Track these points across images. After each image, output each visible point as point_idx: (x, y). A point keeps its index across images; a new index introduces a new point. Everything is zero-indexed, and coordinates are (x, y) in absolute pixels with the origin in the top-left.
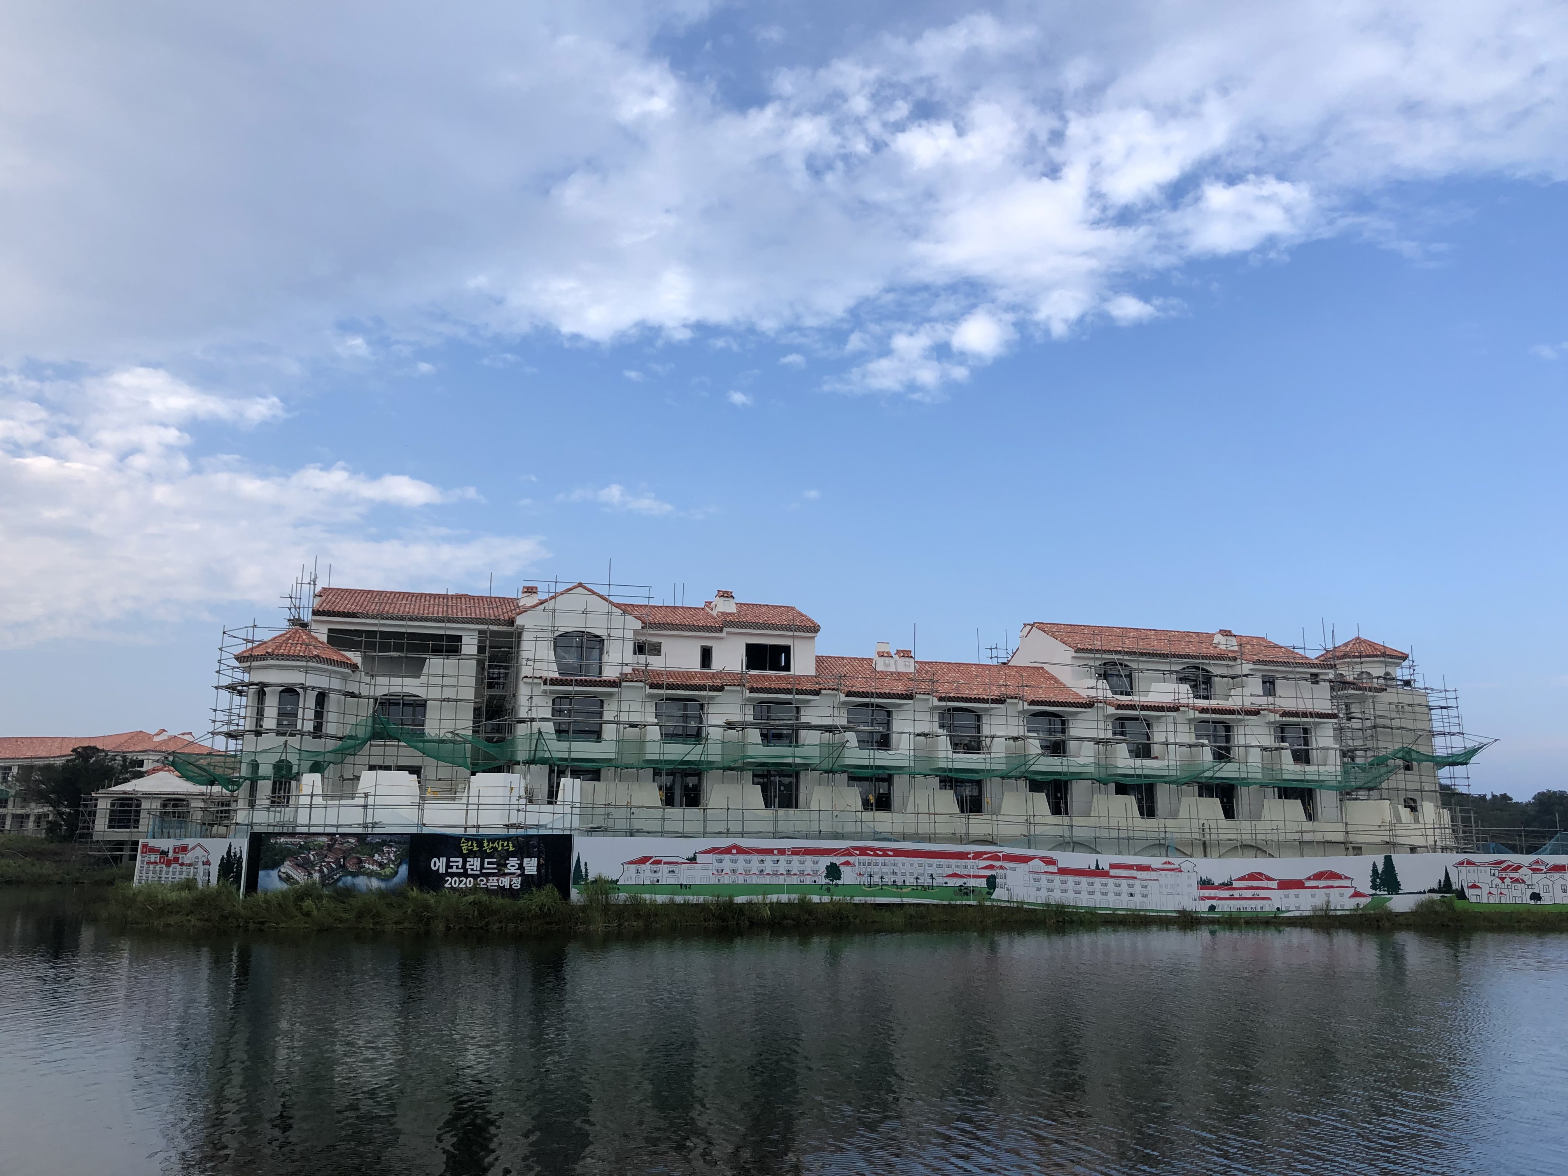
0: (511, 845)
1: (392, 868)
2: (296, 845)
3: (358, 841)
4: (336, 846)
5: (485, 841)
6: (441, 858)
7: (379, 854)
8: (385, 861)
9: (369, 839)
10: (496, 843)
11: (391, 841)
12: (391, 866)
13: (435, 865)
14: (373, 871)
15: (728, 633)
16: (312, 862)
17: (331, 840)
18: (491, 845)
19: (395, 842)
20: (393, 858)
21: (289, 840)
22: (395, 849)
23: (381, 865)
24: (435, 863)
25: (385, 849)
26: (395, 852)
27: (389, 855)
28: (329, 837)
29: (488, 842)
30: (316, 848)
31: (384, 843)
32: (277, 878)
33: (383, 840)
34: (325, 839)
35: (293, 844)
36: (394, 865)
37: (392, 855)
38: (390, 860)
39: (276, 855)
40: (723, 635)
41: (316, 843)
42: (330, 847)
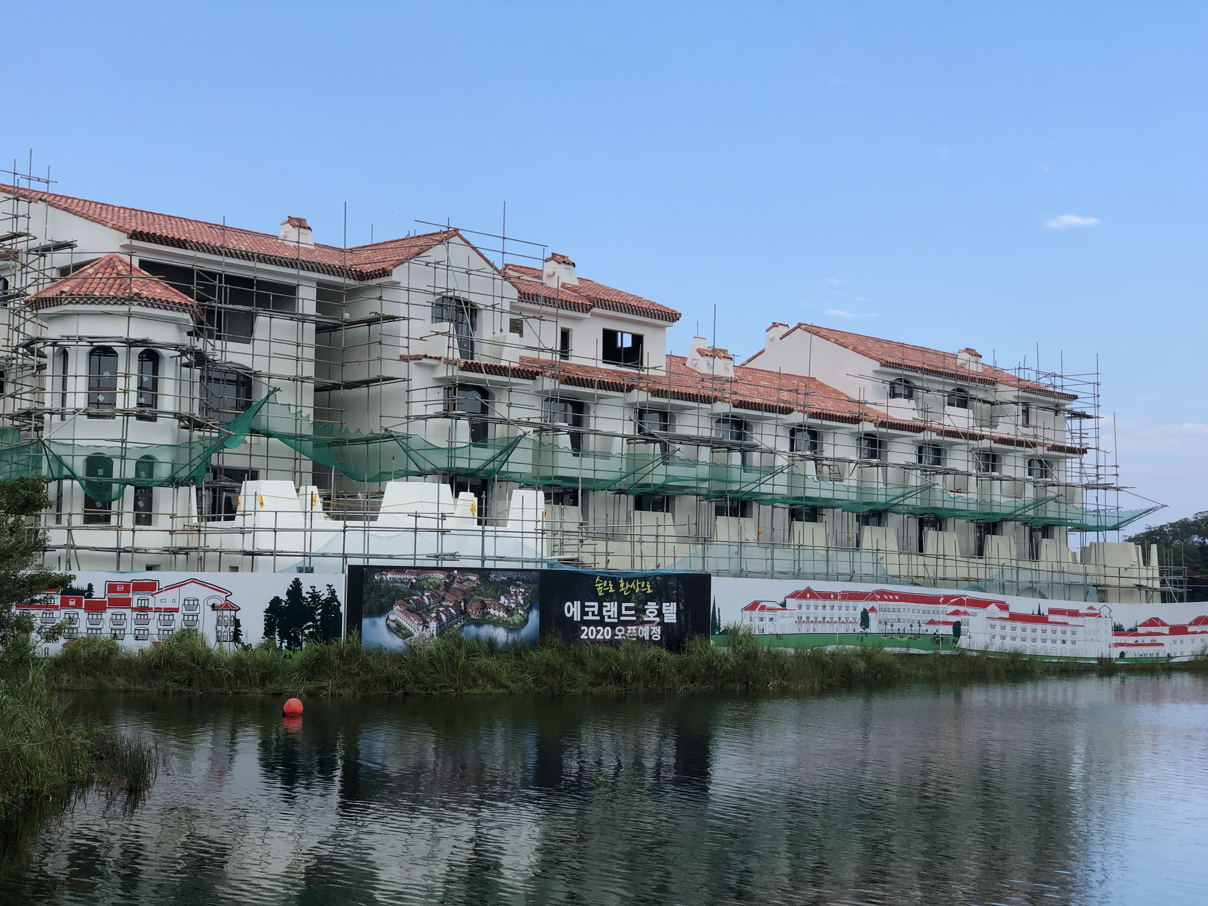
0: (648, 586)
1: (521, 614)
2: (407, 584)
3: (480, 578)
4: (455, 586)
5: (622, 581)
6: (575, 602)
7: (506, 597)
8: (513, 606)
9: (492, 576)
10: (633, 583)
11: (518, 579)
12: (520, 612)
13: (569, 612)
14: (500, 618)
15: (593, 315)
16: (427, 607)
17: (448, 577)
18: (628, 586)
19: (523, 580)
20: (522, 602)
21: (398, 576)
22: (523, 590)
23: (508, 610)
24: (569, 607)
25: (512, 590)
26: (524, 594)
27: (517, 597)
28: (446, 574)
29: (625, 581)
30: (431, 587)
31: (511, 582)
32: (385, 629)
33: (508, 578)
34: (440, 576)
35: (402, 582)
36: (524, 610)
37: (520, 598)
38: (518, 604)
39: (382, 596)
40: (588, 315)
41: (430, 581)
42: (447, 586)
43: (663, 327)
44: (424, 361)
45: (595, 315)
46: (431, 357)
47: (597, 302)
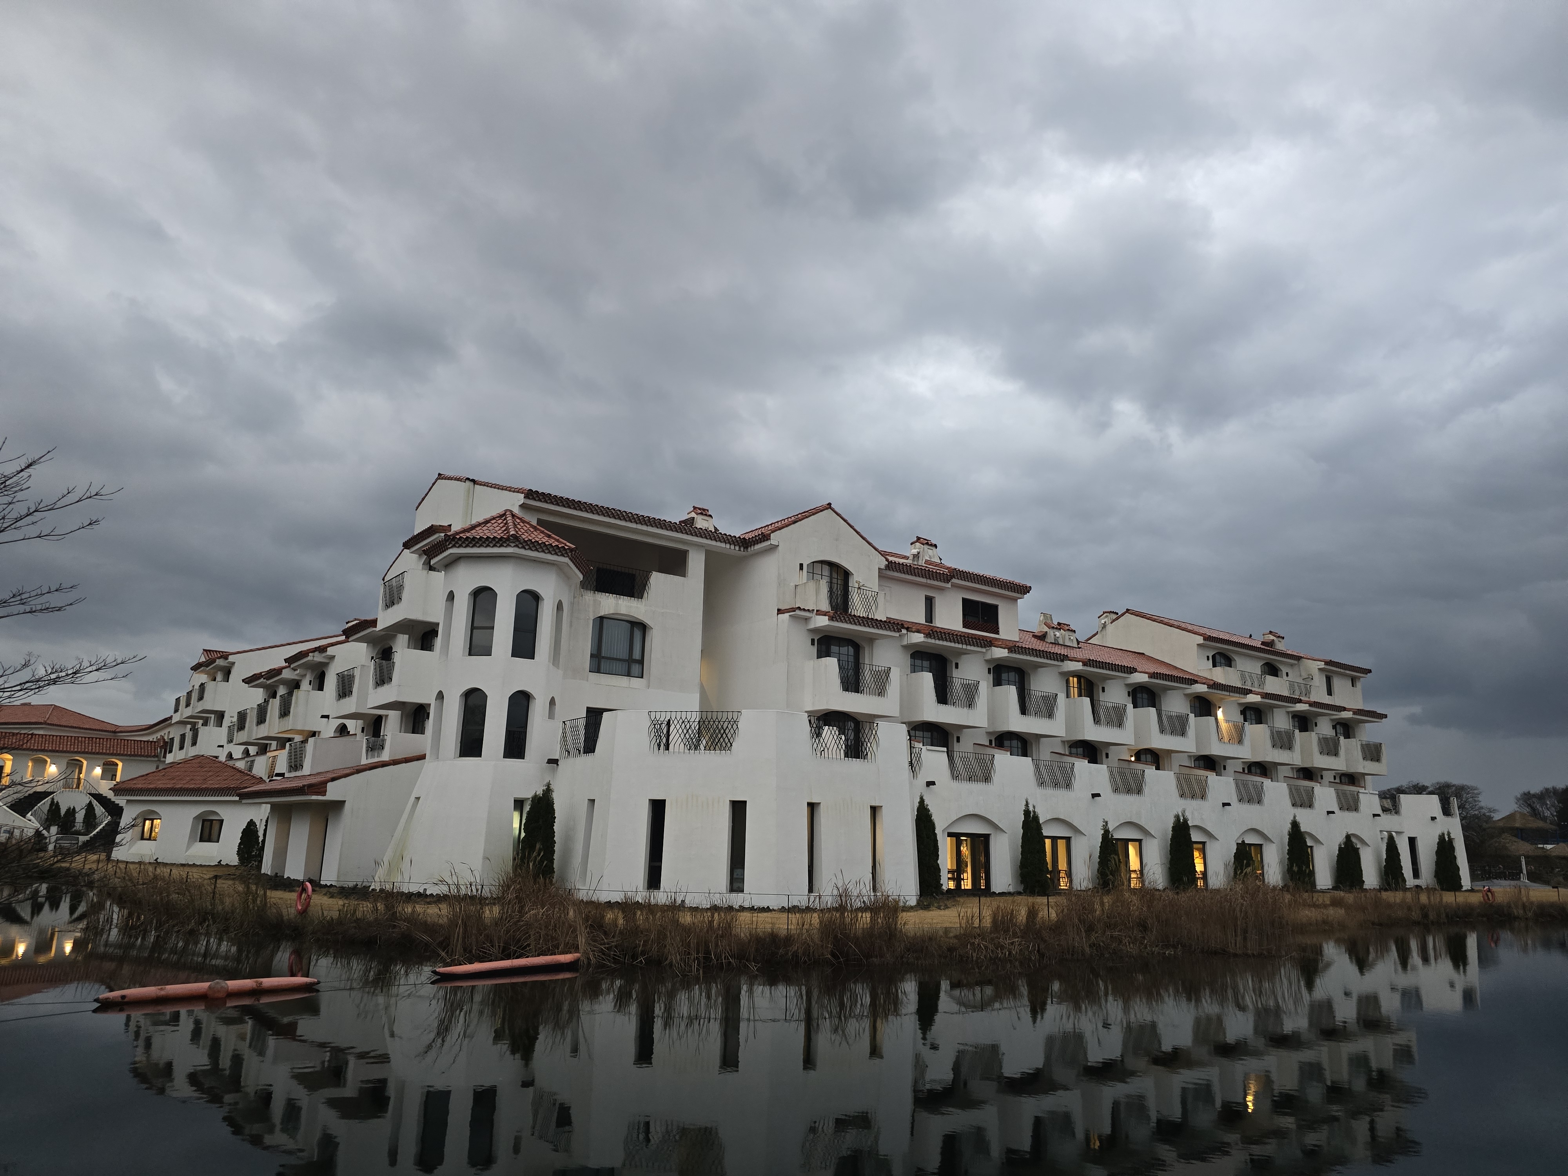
15: (953, 585)
40: (949, 585)
43: (1015, 600)
44: (798, 612)
45: (954, 586)
46: (804, 610)
47: (957, 574)
